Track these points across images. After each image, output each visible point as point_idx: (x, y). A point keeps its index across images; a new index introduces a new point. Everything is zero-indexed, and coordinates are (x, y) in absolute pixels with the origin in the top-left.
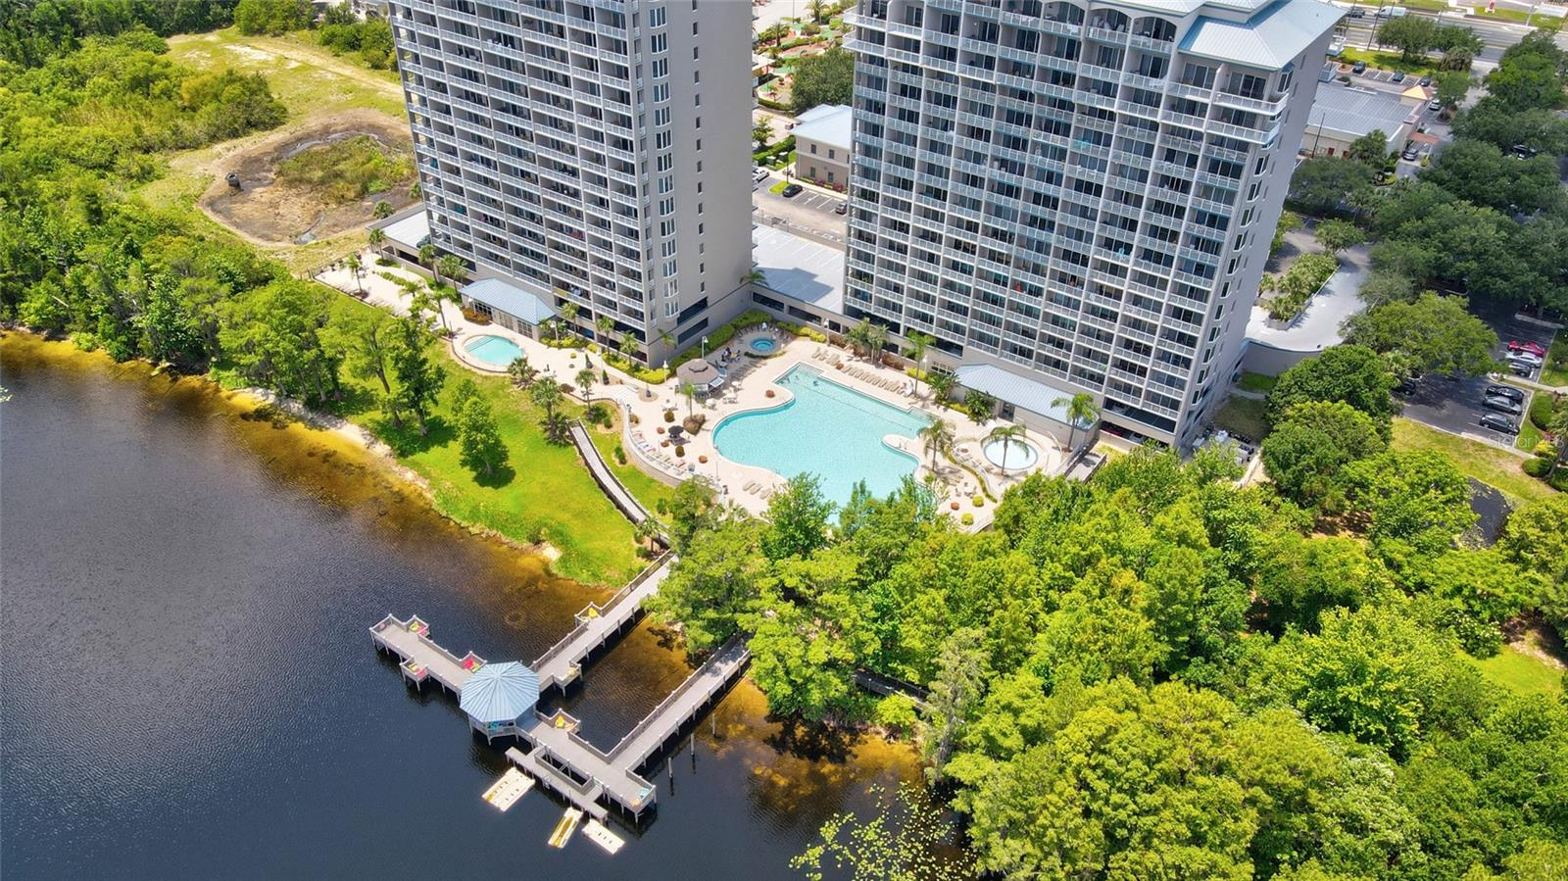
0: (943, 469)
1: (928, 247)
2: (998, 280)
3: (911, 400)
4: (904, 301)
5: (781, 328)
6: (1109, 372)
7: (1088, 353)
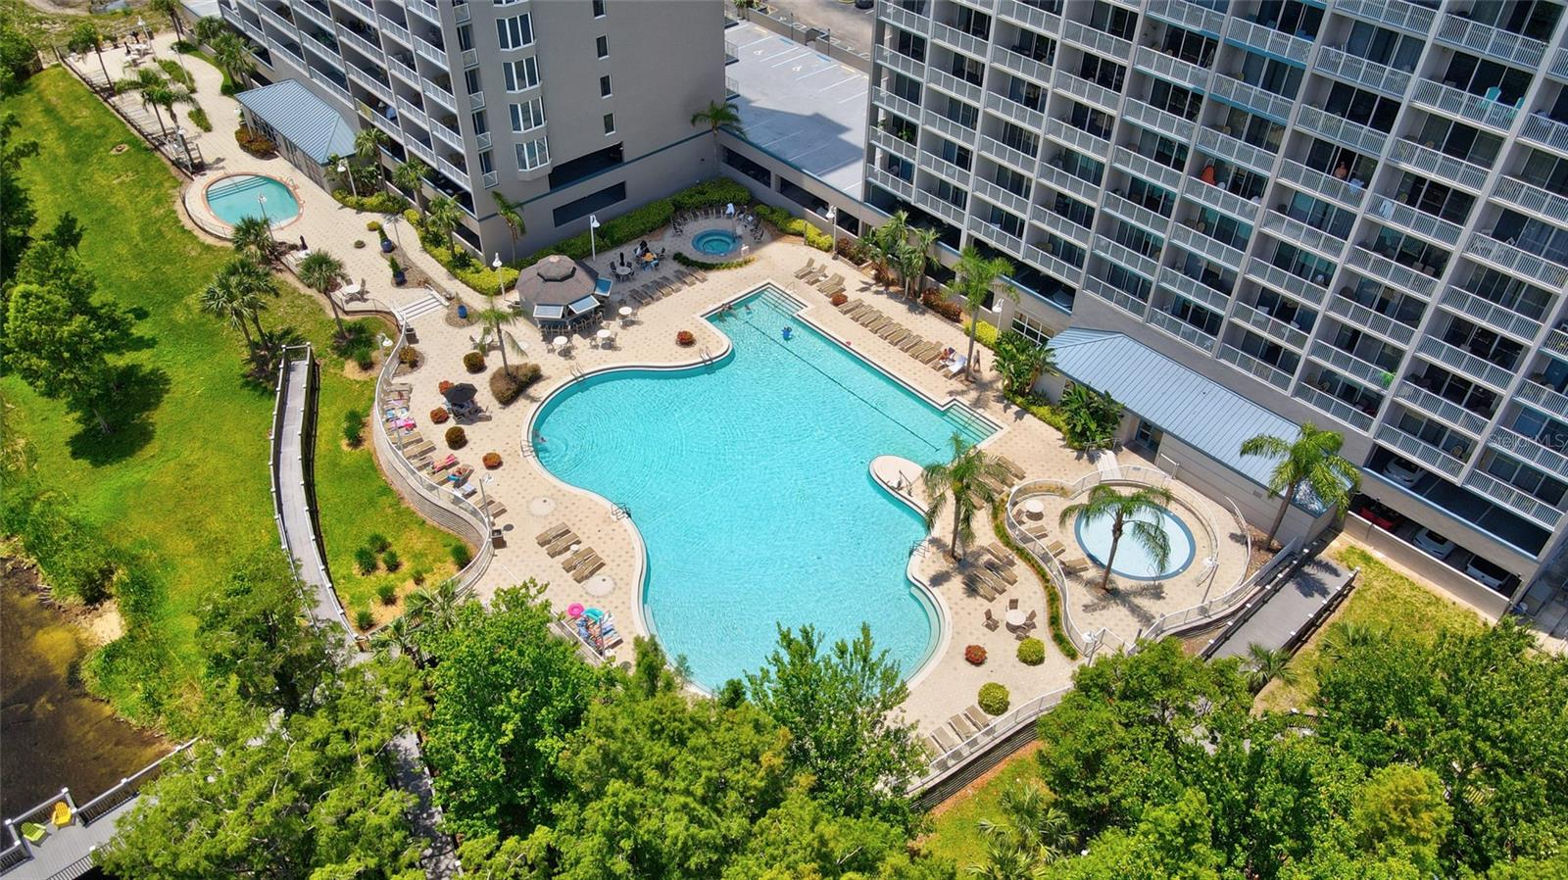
0: (977, 555)
1: (1025, 71)
2: (1168, 153)
3: (956, 385)
4: (971, 184)
5: (759, 217)
6: (1395, 390)
7: (1350, 340)
